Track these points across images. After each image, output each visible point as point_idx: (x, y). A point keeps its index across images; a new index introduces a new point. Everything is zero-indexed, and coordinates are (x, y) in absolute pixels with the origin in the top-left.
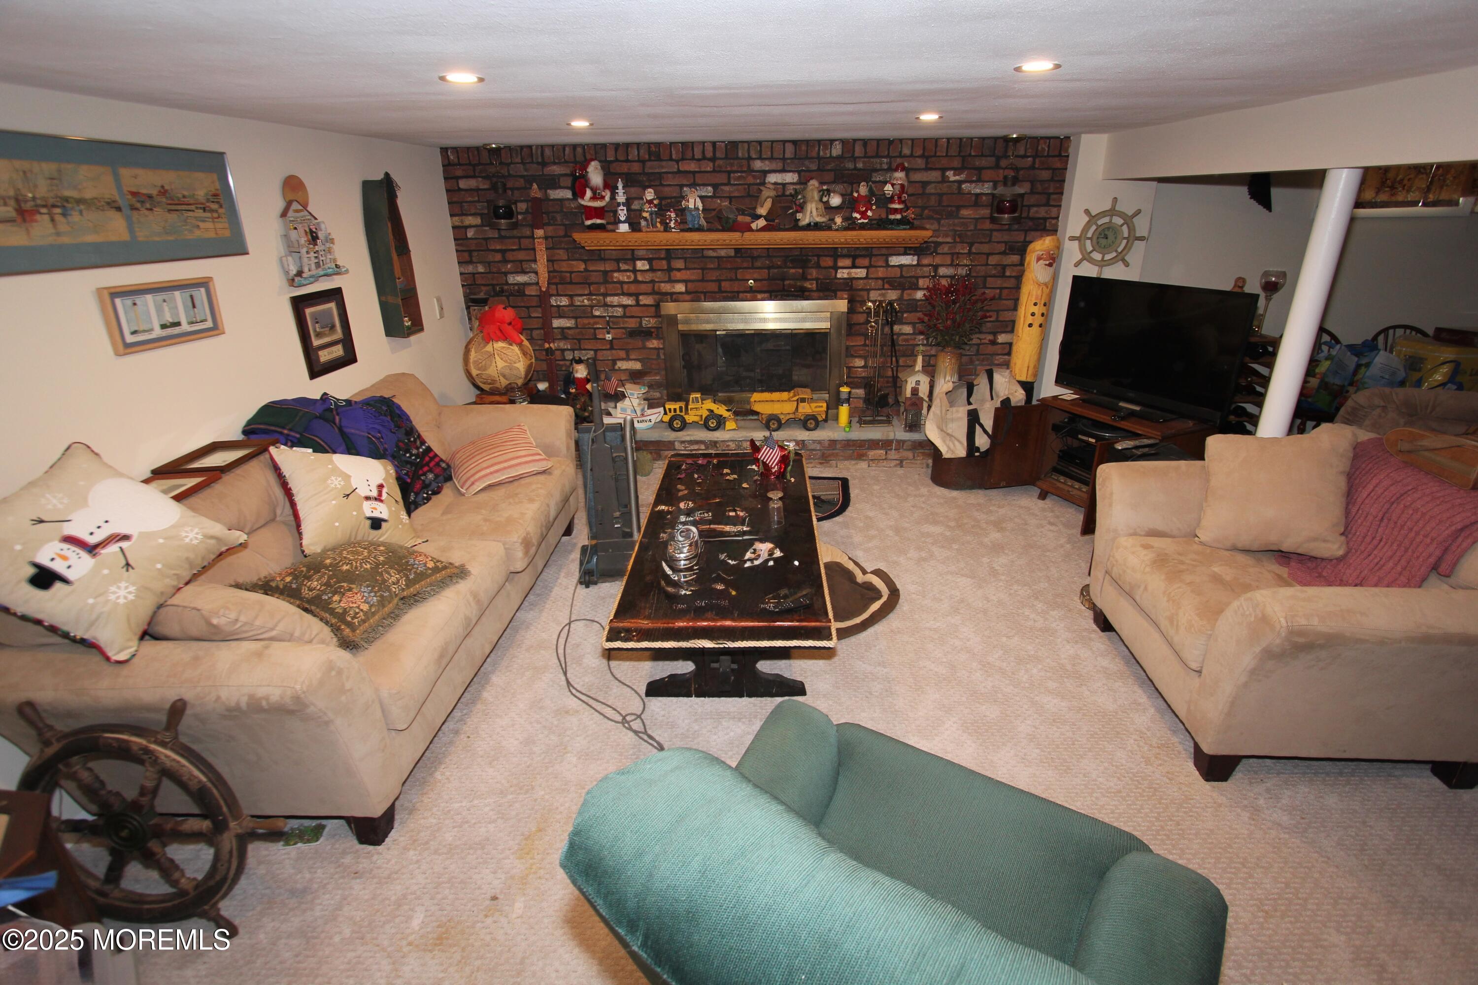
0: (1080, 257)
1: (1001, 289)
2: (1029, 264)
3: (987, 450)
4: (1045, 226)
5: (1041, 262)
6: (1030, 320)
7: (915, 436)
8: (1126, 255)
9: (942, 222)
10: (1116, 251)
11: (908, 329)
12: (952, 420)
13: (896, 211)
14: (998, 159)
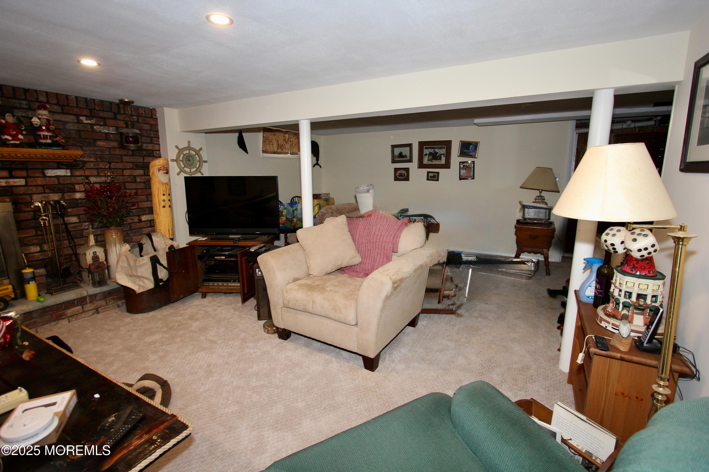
0: (179, 170)
1: (136, 189)
2: (153, 173)
3: (168, 279)
4: (154, 154)
5: (161, 172)
6: (163, 204)
7: (105, 289)
8: (201, 169)
9: (84, 148)
10: (196, 167)
11: (74, 219)
12: (140, 266)
13: (45, 137)
14: (115, 114)
